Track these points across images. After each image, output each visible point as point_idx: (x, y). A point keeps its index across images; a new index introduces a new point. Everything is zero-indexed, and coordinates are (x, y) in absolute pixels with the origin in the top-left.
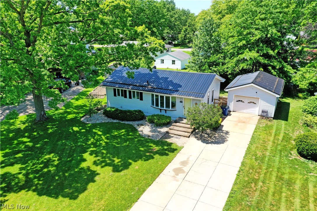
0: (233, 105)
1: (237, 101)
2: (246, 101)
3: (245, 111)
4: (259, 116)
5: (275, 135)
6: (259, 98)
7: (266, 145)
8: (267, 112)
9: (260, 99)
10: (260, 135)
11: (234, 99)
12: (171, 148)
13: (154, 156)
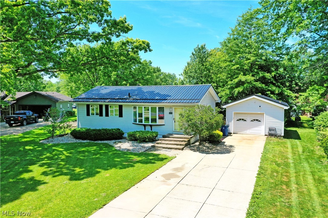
0: (233, 125)
1: (238, 120)
2: (249, 119)
3: (248, 131)
4: (266, 136)
5: (292, 148)
6: (263, 114)
7: (285, 155)
8: (275, 130)
9: (265, 115)
10: (273, 148)
11: (234, 118)
12: (159, 158)
13: (135, 165)
